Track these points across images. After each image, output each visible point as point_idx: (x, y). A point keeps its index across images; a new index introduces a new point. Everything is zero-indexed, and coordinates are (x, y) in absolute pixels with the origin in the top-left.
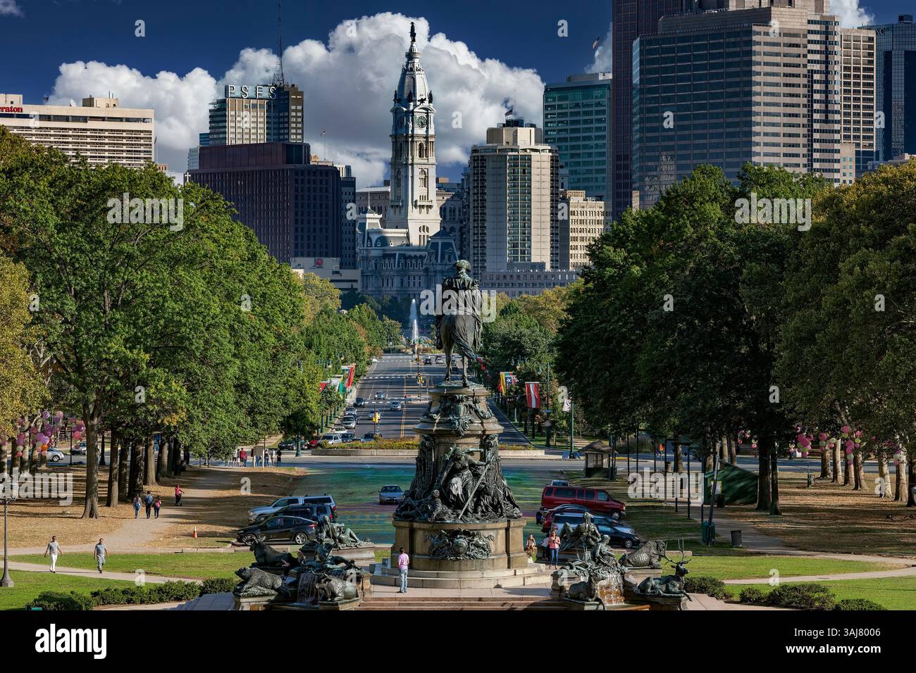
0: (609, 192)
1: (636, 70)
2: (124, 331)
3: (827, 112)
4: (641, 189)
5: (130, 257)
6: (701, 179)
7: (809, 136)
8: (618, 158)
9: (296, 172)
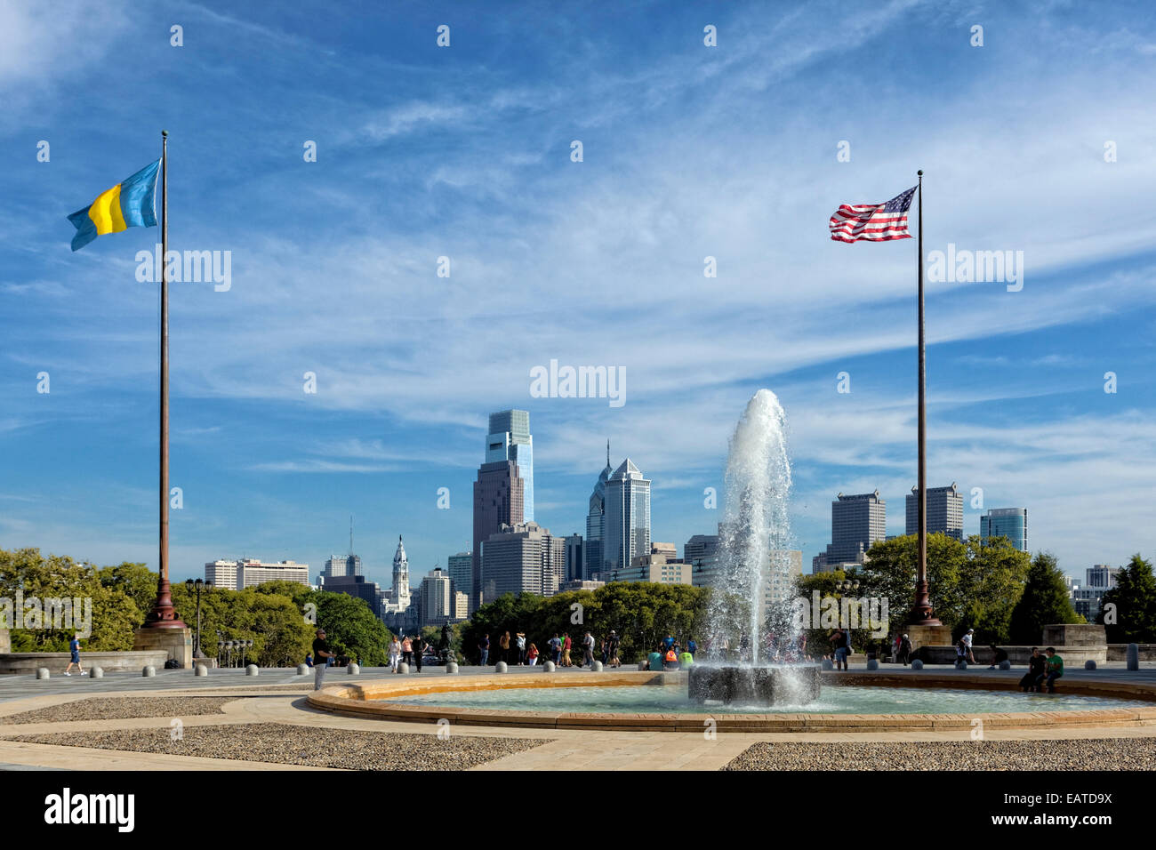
0: (471, 592)
1: (482, 552)
2: (338, 639)
3: (548, 566)
4: (483, 591)
5: (339, 618)
6: (507, 596)
7: (542, 574)
8: (475, 581)
9: (360, 586)
